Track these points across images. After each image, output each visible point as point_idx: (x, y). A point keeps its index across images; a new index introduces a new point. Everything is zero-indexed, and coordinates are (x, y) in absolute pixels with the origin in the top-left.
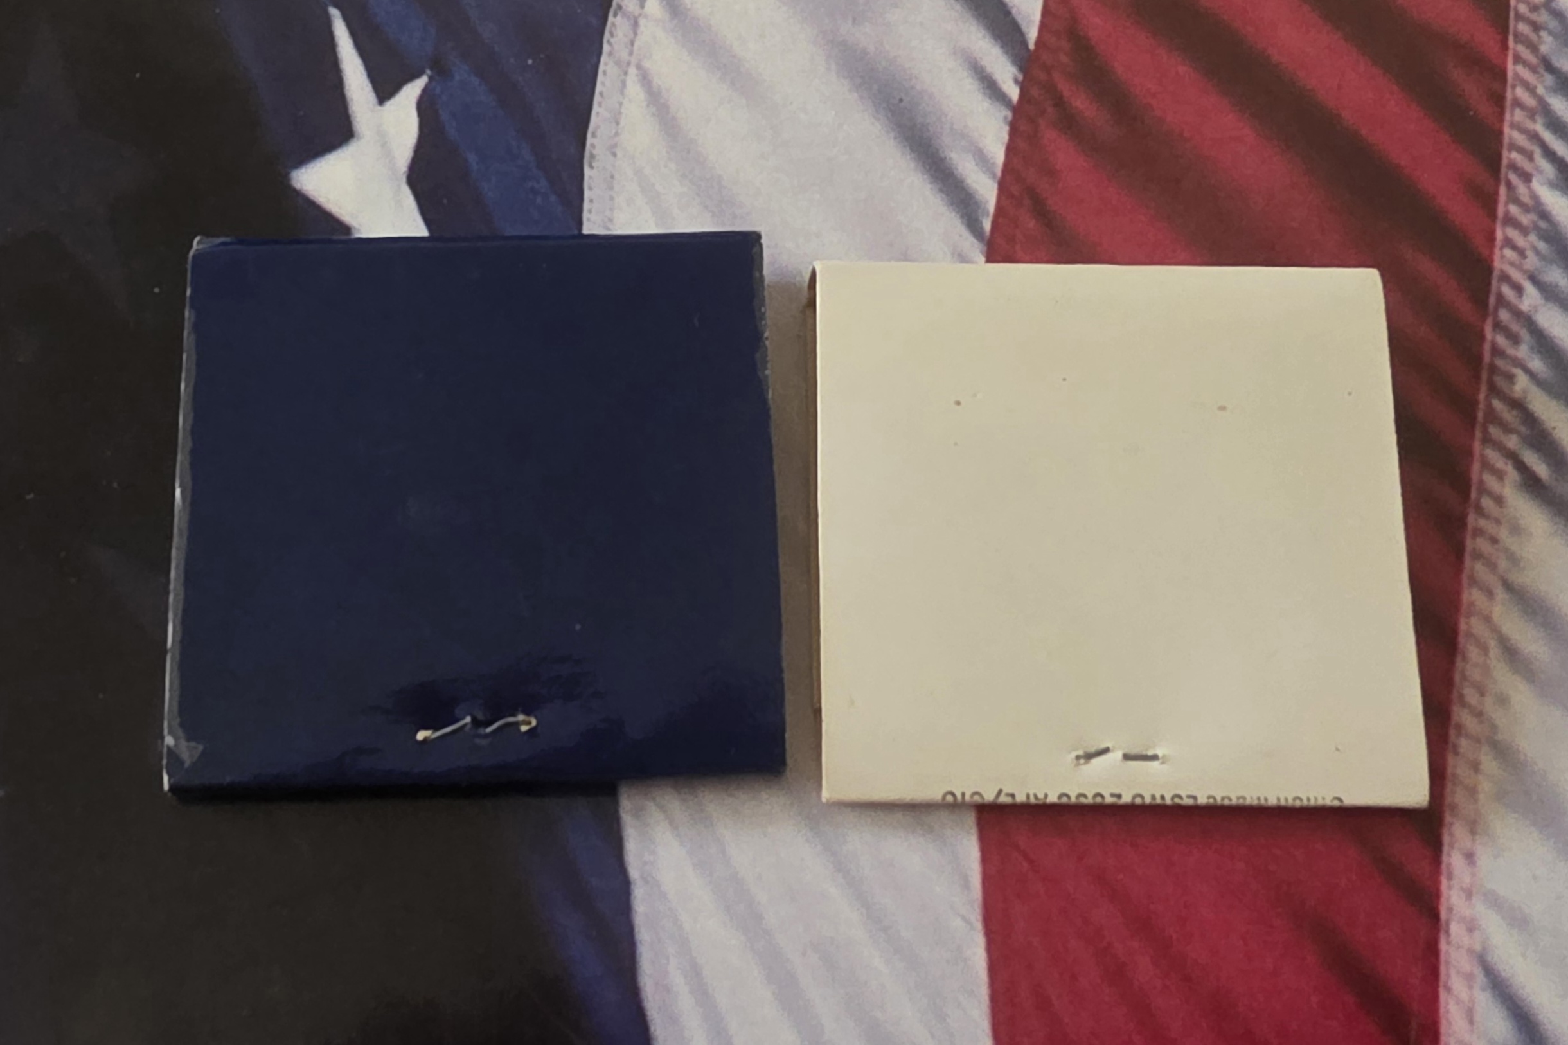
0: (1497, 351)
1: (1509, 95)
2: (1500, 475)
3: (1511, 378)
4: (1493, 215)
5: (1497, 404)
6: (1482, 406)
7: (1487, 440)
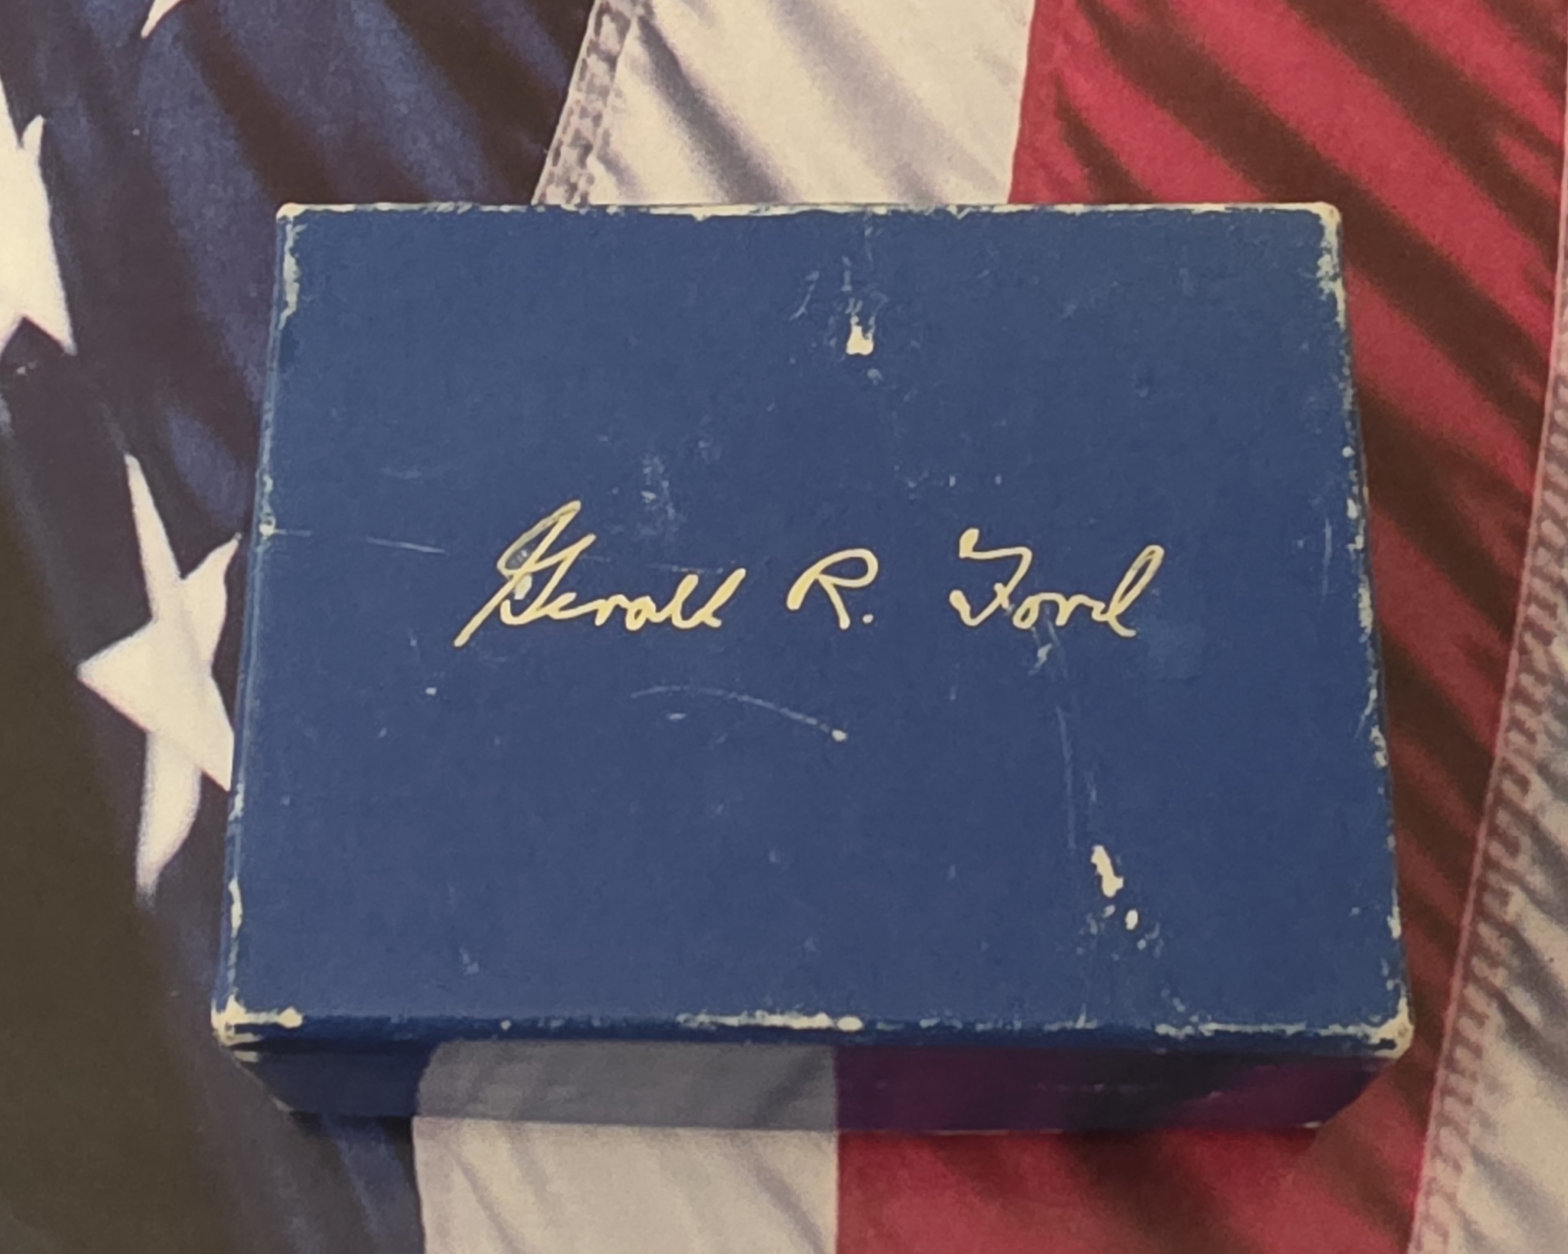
0: (1490, 863)
1: (1533, 532)
2: (1480, 1020)
3: (1504, 897)
4: (1500, 688)
5: (1485, 931)
6: (1465, 935)
7: (1469, 976)
